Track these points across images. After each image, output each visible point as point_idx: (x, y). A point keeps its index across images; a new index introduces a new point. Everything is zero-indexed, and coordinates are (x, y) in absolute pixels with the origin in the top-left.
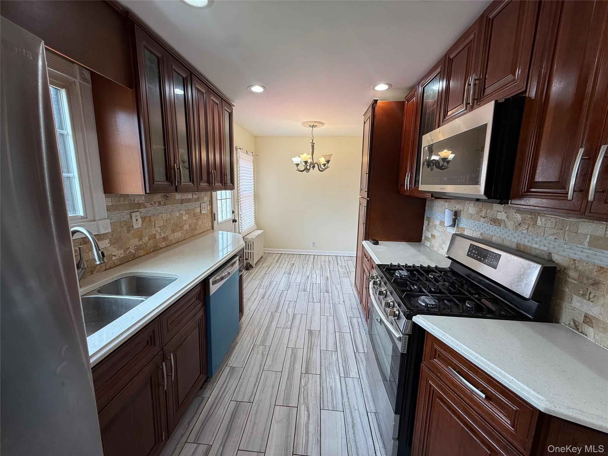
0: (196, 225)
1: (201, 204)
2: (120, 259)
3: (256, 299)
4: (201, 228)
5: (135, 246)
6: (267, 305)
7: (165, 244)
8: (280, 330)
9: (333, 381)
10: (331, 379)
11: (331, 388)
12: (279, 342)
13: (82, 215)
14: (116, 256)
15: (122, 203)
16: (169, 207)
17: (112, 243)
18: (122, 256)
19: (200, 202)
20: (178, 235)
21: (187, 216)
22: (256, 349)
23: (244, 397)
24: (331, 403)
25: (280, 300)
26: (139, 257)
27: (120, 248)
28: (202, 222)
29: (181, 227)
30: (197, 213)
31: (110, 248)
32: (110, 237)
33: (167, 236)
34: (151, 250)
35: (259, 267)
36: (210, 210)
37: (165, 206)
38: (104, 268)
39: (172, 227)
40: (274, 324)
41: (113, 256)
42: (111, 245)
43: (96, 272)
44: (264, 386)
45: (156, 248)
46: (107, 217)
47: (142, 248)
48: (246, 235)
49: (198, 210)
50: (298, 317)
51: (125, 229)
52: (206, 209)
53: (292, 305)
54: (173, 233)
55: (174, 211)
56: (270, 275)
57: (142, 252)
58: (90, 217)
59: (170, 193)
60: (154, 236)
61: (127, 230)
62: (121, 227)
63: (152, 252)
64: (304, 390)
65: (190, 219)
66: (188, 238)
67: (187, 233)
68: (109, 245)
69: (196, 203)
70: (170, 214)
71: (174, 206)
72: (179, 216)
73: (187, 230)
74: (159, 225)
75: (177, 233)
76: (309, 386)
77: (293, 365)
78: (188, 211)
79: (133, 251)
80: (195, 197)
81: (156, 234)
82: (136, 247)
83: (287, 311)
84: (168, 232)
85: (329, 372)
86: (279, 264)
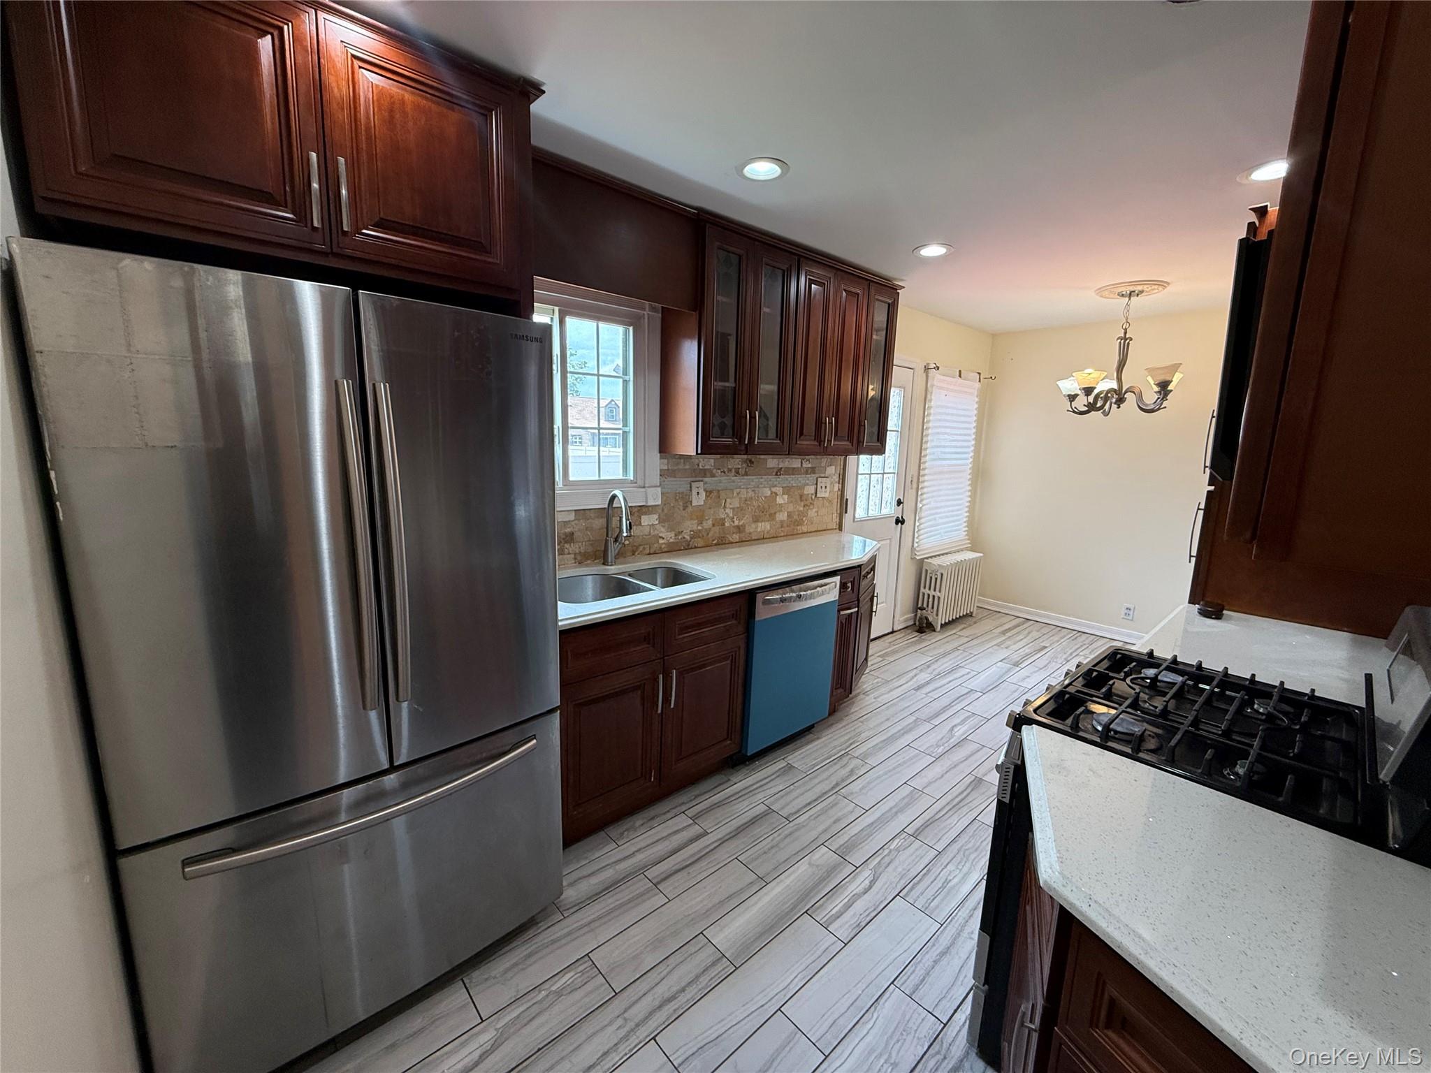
0: (804, 517)
1: (819, 479)
2: (669, 544)
3: (901, 686)
4: (812, 523)
5: (691, 531)
6: (918, 703)
7: (738, 537)
8: (913, 753)
9: (960, 876)
10: (958, 871)
11: (947, 882)
12: (894, 768)
13: (632, 479)
14: (663, 538)
15: (681, 467)
16: (754, 480)
17: (661, 521)
18: (672, 540)
19: (817, 475)
20: (764, 526)
21: (786, 497)
22: (845, 759)
23: (783, 808)
24: (925, 900)
25: (953, 704)
26: (696, 547)
27: (671, 529)
28: (817, 512)
29: (771, 515)
30: (808, 494)
31: (658, 527)
32: (660, 511)
33: (744, 526)
34: (715, 542)
35: (952, 632)
36: (839, 493)
37: (746, 477)
38: (648, 552)
39: (755, 512)
40: (908, 738)
41: (661, 537)
42: (659, 523)
43: (638, 554)
44: (824, 811)
45: (722, 540)
46: (658, 484)
47: (701, 535)
48: (931, 557)
49: (810, 489)
50: (969, 748)
51: (681, 504)
52: (828, 489)
53: (973, 722)
54: (755, 522)
55: (760, 486)
56: (966, 654)
57: (700, 542)
58: (640, 483)
59: (758, 456)
60: (722, 523)
61: (683, 506)
62: (676, 500)
63: (716, 545)
64: (888, 855)
65: (791, 505)
66: (784, 536)
67: (782, 527)
68: (657, 522)
69: (807, 476)
70: (753, 491)
71: (762, 478)
72: (770, 496)
73: (782, 522)
74: (731, 506)
75: (763, 523)
76: (903, 856)
77: (896, 813)
78: (787, 490)
79: (688, 538)
80: (807, 465)
81: (725, 519)
82: (692, 533)
83: (953, 727)
84: (746, 519)
85: (962, 859)
86: (1004, 638)
